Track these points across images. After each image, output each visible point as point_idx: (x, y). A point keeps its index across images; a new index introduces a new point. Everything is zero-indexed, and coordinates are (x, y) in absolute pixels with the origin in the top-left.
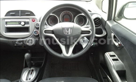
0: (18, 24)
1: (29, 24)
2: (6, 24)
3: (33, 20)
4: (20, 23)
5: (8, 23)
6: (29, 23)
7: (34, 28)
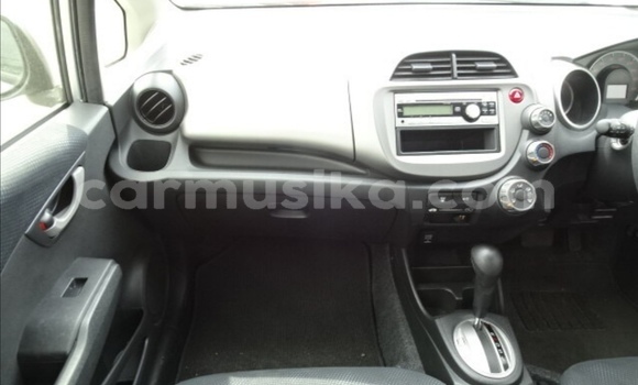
0: (451, 113)
1: (495, 114)
2: (400, 115)
3: (517, 96)
4: (458, 109)
5: (407, 111)
6: (494, 108)
7: (521, 133)
